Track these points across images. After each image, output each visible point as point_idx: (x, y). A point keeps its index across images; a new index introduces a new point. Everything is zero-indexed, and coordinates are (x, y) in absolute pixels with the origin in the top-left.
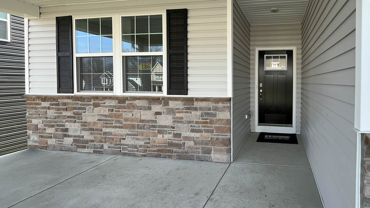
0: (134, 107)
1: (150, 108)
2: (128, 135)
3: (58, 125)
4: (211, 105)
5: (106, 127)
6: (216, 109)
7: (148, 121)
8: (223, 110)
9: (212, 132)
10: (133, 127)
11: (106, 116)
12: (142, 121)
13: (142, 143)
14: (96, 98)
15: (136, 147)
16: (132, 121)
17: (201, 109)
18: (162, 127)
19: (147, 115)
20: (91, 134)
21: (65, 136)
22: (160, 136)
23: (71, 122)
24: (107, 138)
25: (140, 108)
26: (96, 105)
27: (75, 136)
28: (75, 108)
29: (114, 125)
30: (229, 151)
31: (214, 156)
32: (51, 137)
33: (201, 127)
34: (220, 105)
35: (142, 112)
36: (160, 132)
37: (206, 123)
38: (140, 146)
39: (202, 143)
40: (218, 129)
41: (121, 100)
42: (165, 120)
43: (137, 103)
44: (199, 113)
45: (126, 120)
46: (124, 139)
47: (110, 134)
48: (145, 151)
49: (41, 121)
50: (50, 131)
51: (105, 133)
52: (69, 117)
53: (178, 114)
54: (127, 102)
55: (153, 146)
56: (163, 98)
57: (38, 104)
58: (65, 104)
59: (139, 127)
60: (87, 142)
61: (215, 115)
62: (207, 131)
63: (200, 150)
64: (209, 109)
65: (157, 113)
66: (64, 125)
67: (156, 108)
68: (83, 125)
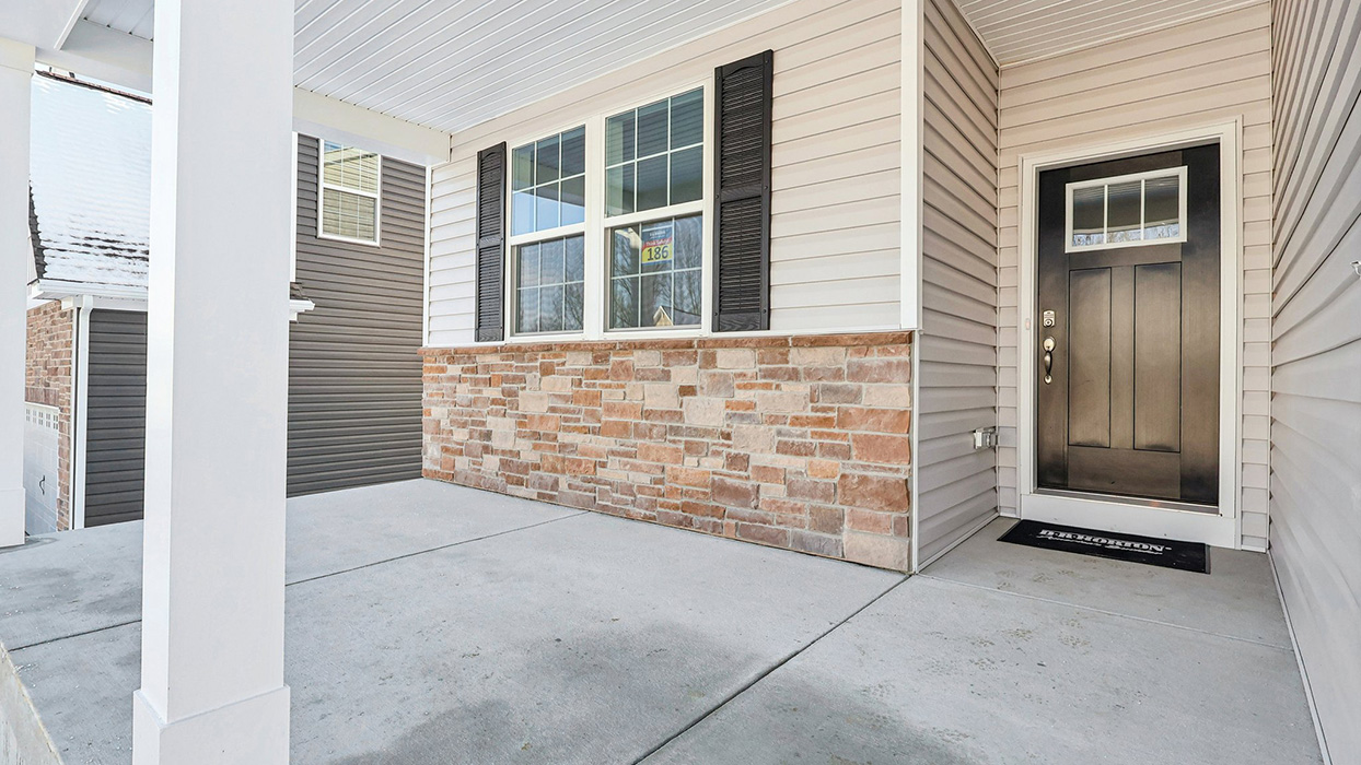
0: (627, 371)
1: (666, 376)
2: (613, 453)
3: (474, 423)
4: (842, 358)
5: (567, 429)
6: (859, 373)
7: (662, 415)
8: (883, 375)
9: (847, 454)
10: (624, 430)
11: (565, 398)
12: (647, 414)
13: (645, 479)
14: (548, 348)
15: (628, 490)
16: (623, 412)
17: (810, 374)
18: (696, 431)
19: (659, 396)
20: (536, 447)
21: (486, 449)
22: (690, 461)
23: (496, 414)
24: (567, 460)
25: (643, 376)
26: (547, 370)
27: (503, 452)
28: (505, 379)
29: (582, 424)
30: (904, 528)
31: (851, 539)
32: (461, 453)
33: (807, 435)
34: (875, 359)
35: (646, 384)
36: (690, 448)
37: (827, 422)
38: (641, 489)
39: (812, 491)
40: (867, 444)
41: (600, 352)
42: (706, 412)
43: (637, 359)
44: (803, 388)
45: (610, 409)
46: (603, 465)
47: (573, 448)
48: (653, 505)
49: (445, 410)
50: (460, 435)
51: (563, 447)
52: (494, 402)
53: (742, 392)
54: (613, 359)
55: (672, 492)
56: (703, 343)
57: (443, 370)
58: (487, 368)
59: (640, 434)
60: (525, 468)
61: (855, 396)
62: (831, 451)
63: (806, 517)
64: (838, 374)
65: (687, 391)
66: (483, 423)
67: (684, 373)
68: (521, 424)
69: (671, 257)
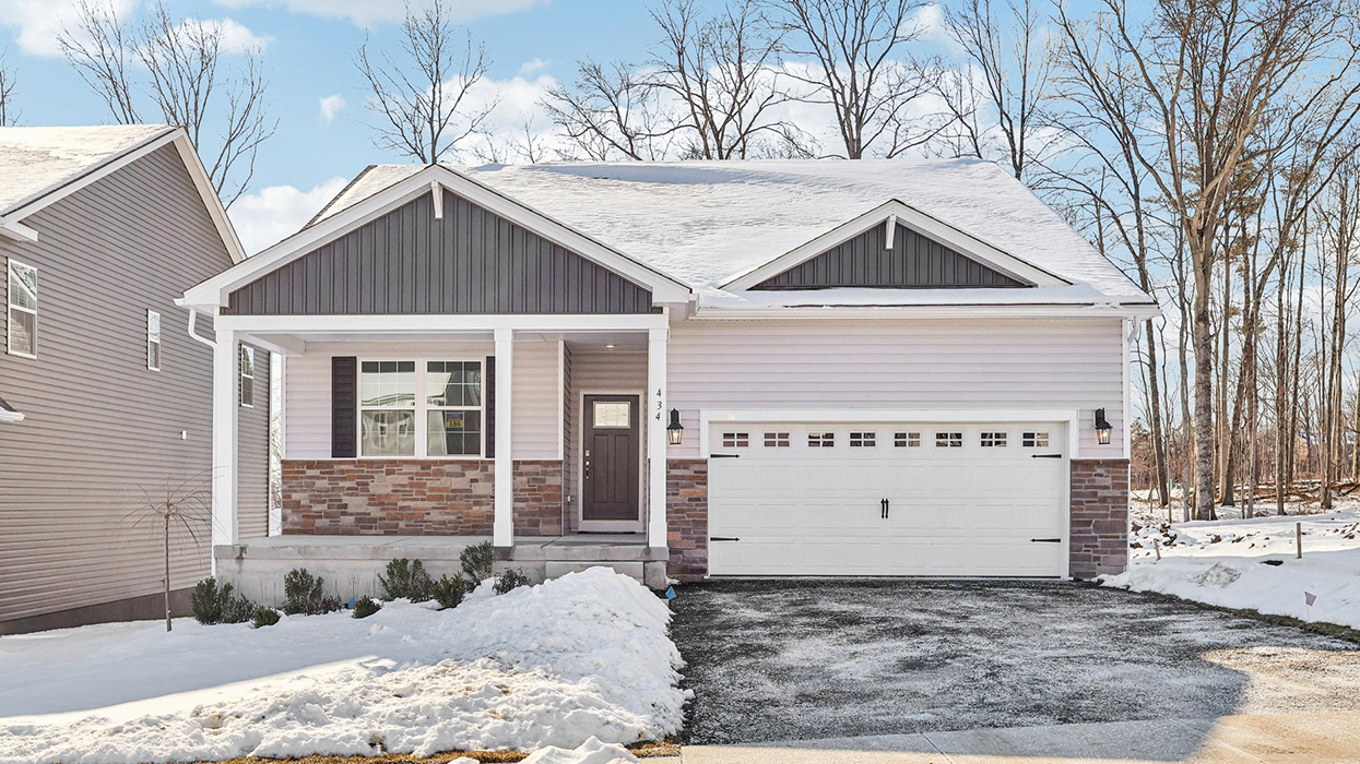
0: (442, 473)
1: (464, 475)
2: (434, 508)
3: (330, 500)
4: (539, 468)
5: (404, 500)
6: (545, 473)
7: (461, 491)
8: (553, 474)
9: (540, 500)
10: (441, 498)
11: (405, 486)
12: (453, 491)
13: (453, 518)
14: (394, 462)
15: (444, 523)
16: (439, 491)
17: (527, 474)
18: (479, 497)
19: (458, 483)
20: (382, 510)
21: (344, 514)
22: (475, 508)
23: (352, 495)
24: (404, 513)
25: (450, 475)
26: (389, 473)
27: (357, 514)
28: (359, 477)
29: (414, 497)
30: (559, 522)
31: (542, 527)
33: (526, 495)
34: (550, 469)
35: (453, 479)
36: (476, 503)
37: (535, 490)
38: (450, 522)
39: (527, 514)
40: (548, 497)
41: (425, 465)
43: (447, 468)
44: (525, 479)
45: (432, 489)
46: (428, 514)
47: (409, 508)
48: (456, 528)
49: (306, 495)
50: (317, 508)
51: (402, 508)
52: (349, 489)
54: (432, 468)
55: (465, 521)
56: (482, 462)
57: (304, 472)
58: (342, 472)
59: (448, 498)
60: (375, 520)
61: (544, 481)
62: (534, 500)
63: (526, 523)
64: (538, 474)
65: (473, 481)
66: (341, 500)
67: (471, 474)
68: (370, 499)
69: (463, 426)
